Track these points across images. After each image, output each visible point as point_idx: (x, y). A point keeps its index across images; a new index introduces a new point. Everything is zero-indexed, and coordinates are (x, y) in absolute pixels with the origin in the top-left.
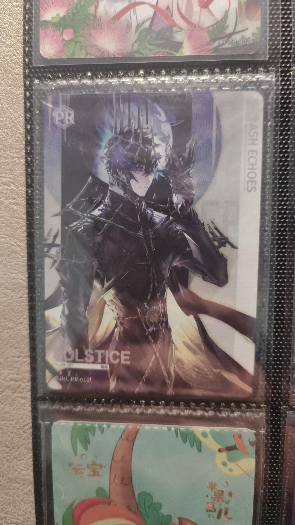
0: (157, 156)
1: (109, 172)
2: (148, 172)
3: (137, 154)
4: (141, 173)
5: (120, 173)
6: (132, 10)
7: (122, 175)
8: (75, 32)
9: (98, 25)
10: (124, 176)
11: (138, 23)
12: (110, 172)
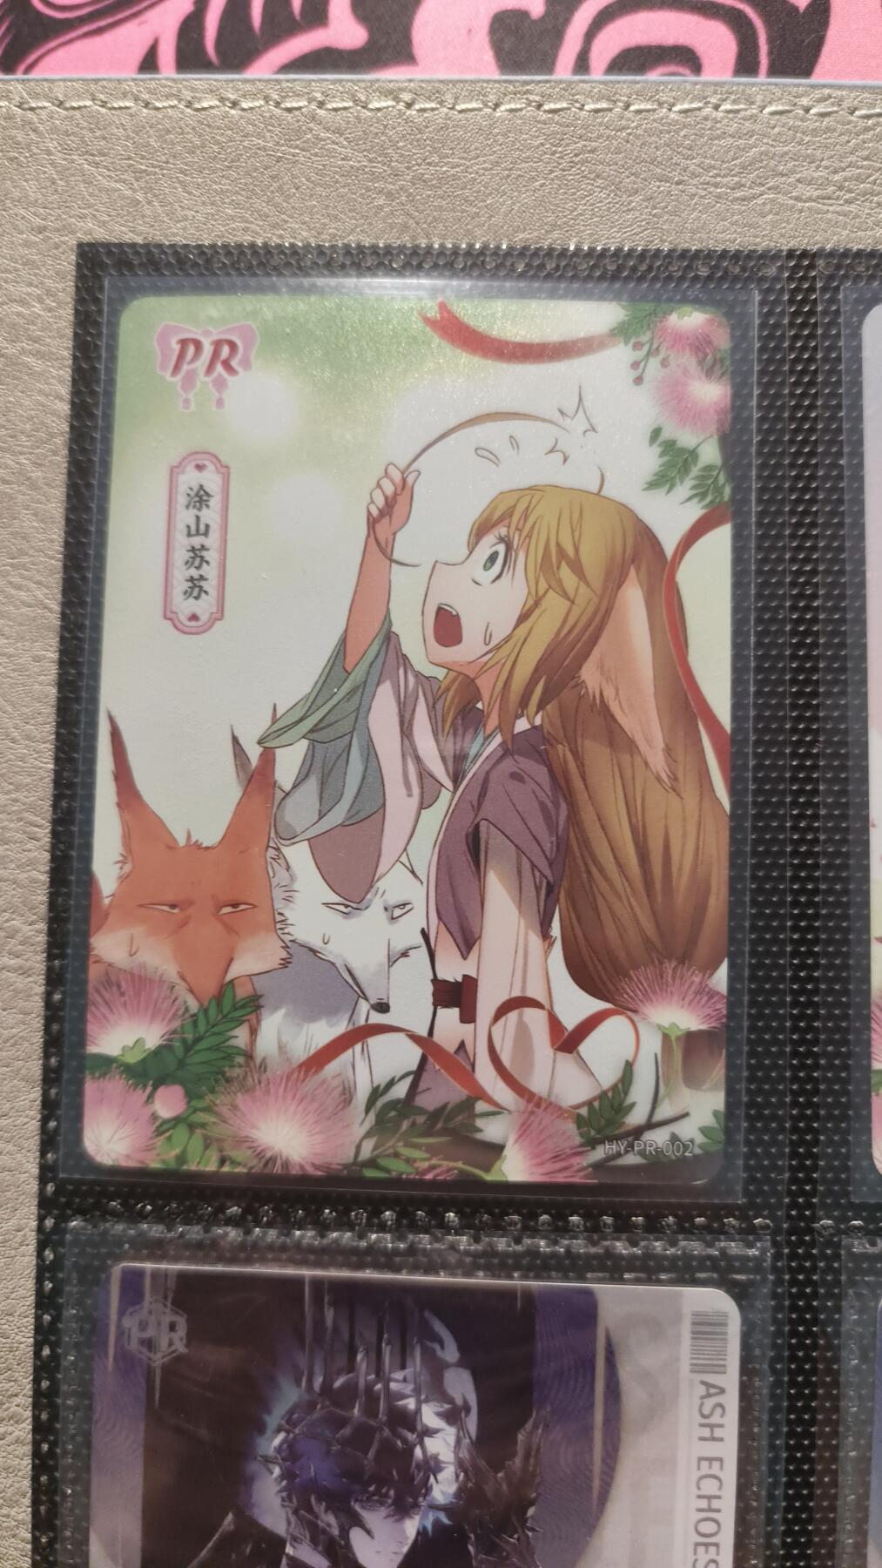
0: (432, 1463)
1: (287, 1504)
2: (402, 1509)
3: (371, 1454)
4: (383, 1511)
5: (320, 1508)
6: (358, 1047)
7: (326, 1511)
8: (190, 1096)
9: (256, 1081)
10: (331, 1519)
11: (375, 1085)
12: (290, 1500)
